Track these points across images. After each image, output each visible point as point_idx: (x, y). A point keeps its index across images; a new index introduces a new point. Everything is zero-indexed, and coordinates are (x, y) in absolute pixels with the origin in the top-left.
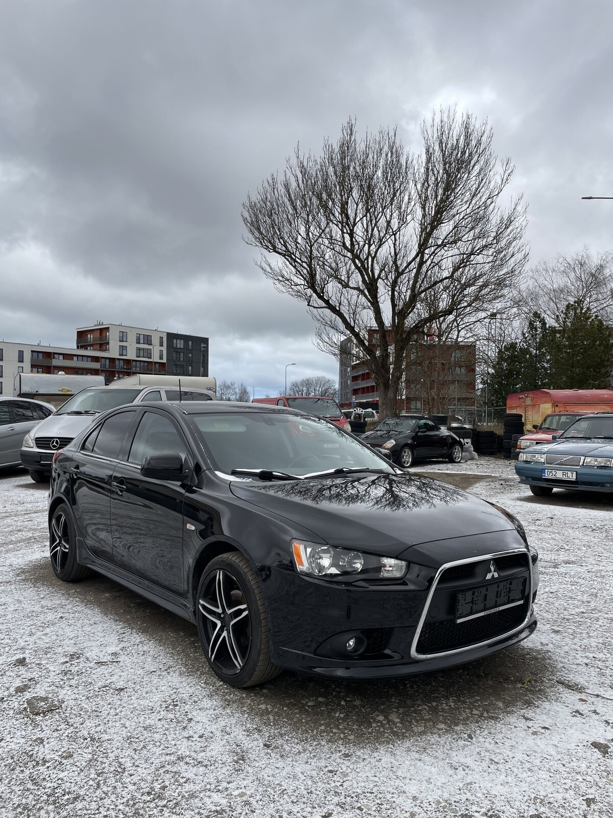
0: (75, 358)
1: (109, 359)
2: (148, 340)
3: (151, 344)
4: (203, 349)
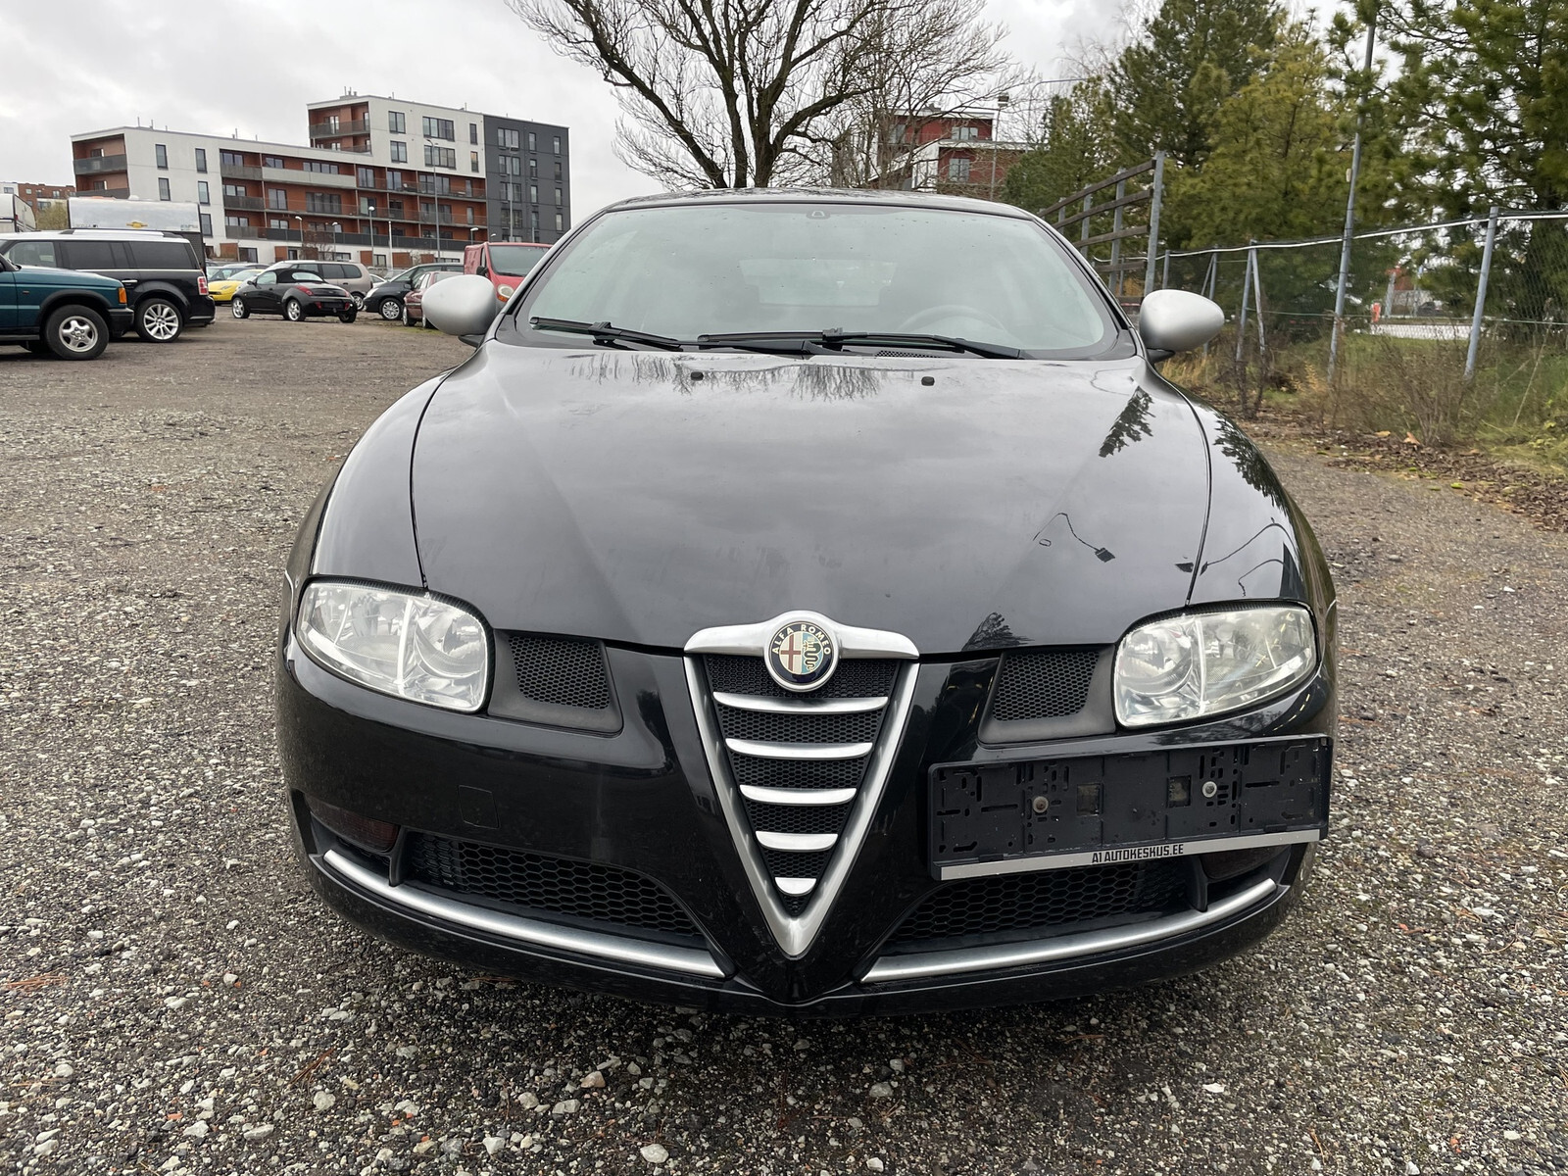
0: (306, 166)
1: (373, 168)
2: (446, 130)
3: (453, 140)
4: (557, 151)
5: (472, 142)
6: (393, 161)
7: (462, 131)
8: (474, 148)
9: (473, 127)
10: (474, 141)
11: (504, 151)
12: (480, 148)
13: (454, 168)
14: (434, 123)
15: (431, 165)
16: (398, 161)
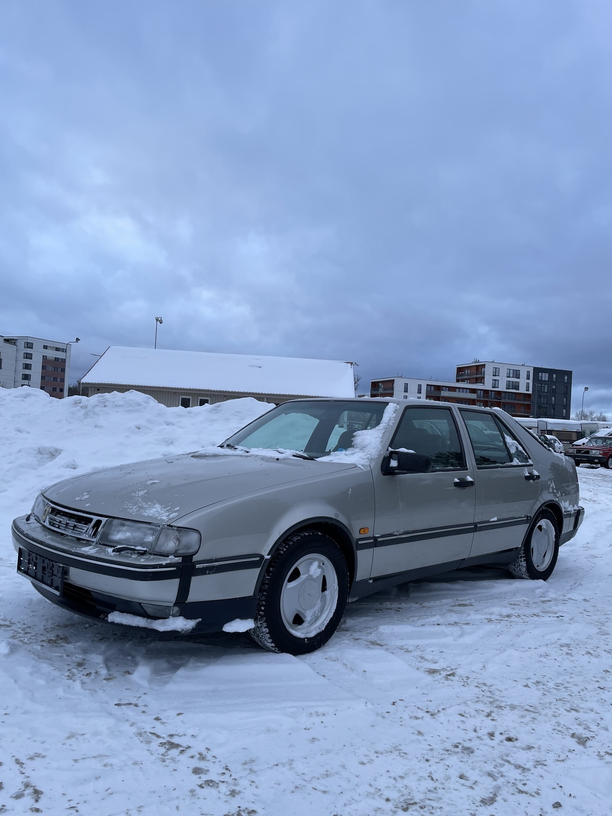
0: (457, 390)
1: (484, 390)
2: (517, 374)
3: (519, 378)
4: (566, 381)
5: (527, 379)
6: (493, 387)
7: (523, 375)
8: (528, 381)
9: (528, 372)
10: (528, 378)
11: (542, 382)
12: (531, 381)
13: (518, 390)
14: (512, 371)
15: (509, 389)
16: (495, 387)
